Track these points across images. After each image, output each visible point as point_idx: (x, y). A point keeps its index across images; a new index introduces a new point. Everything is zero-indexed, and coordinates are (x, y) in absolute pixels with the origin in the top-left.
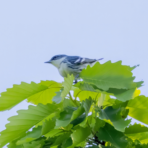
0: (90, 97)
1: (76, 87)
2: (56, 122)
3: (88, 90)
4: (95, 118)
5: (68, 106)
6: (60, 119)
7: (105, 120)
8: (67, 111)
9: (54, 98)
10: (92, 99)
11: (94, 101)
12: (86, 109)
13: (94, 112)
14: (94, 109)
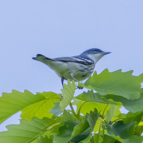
0: (96, 110)
1: (80, 100)
2: (53, 139)
3: (93, 101)
4: (102, 136)
5: (69, 120)
6: (58, 135)
7: (113, 136)
8: (68, 126)
9: (52, 110)
10: (99, 112)
11: (101, 116)
12: (90, 124)
13: (102, 129)
14: (101, 125)
